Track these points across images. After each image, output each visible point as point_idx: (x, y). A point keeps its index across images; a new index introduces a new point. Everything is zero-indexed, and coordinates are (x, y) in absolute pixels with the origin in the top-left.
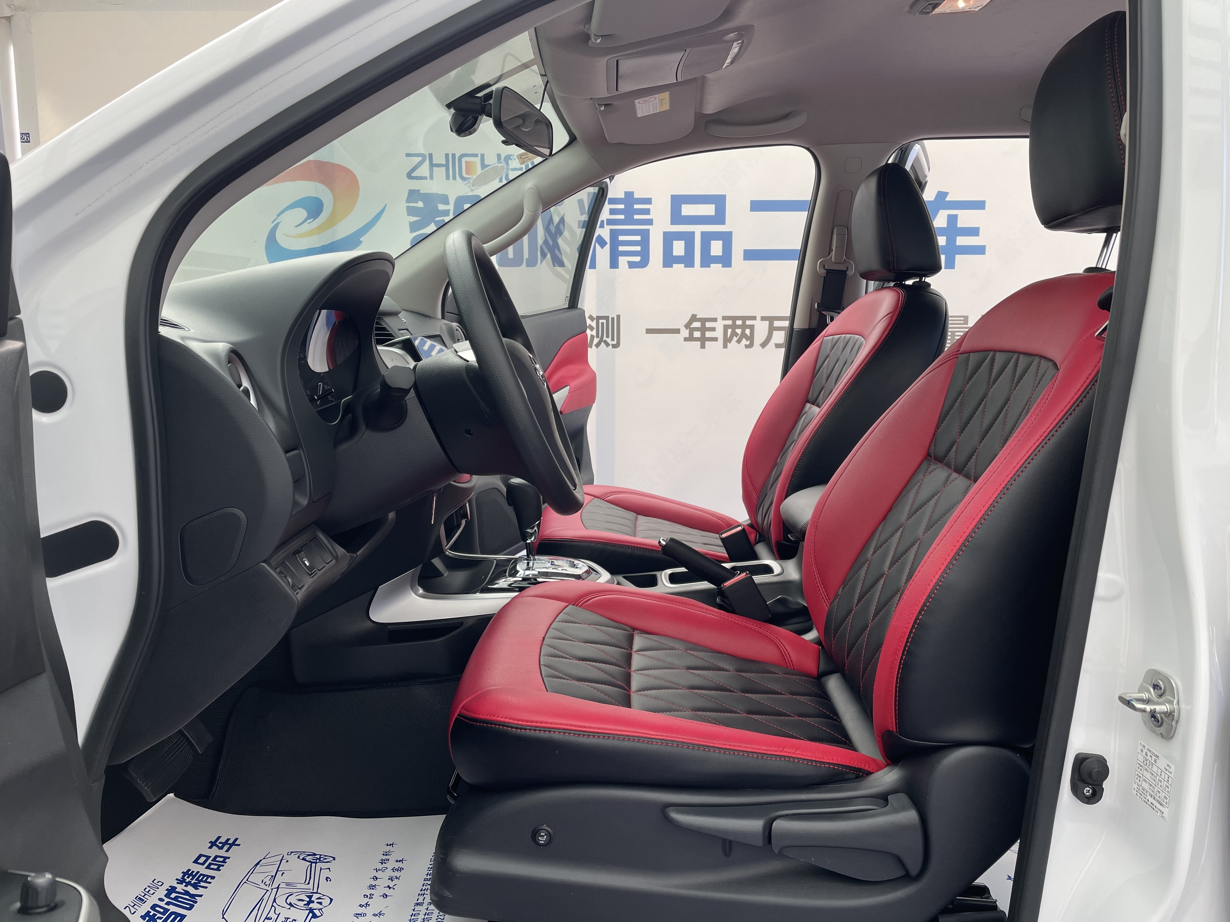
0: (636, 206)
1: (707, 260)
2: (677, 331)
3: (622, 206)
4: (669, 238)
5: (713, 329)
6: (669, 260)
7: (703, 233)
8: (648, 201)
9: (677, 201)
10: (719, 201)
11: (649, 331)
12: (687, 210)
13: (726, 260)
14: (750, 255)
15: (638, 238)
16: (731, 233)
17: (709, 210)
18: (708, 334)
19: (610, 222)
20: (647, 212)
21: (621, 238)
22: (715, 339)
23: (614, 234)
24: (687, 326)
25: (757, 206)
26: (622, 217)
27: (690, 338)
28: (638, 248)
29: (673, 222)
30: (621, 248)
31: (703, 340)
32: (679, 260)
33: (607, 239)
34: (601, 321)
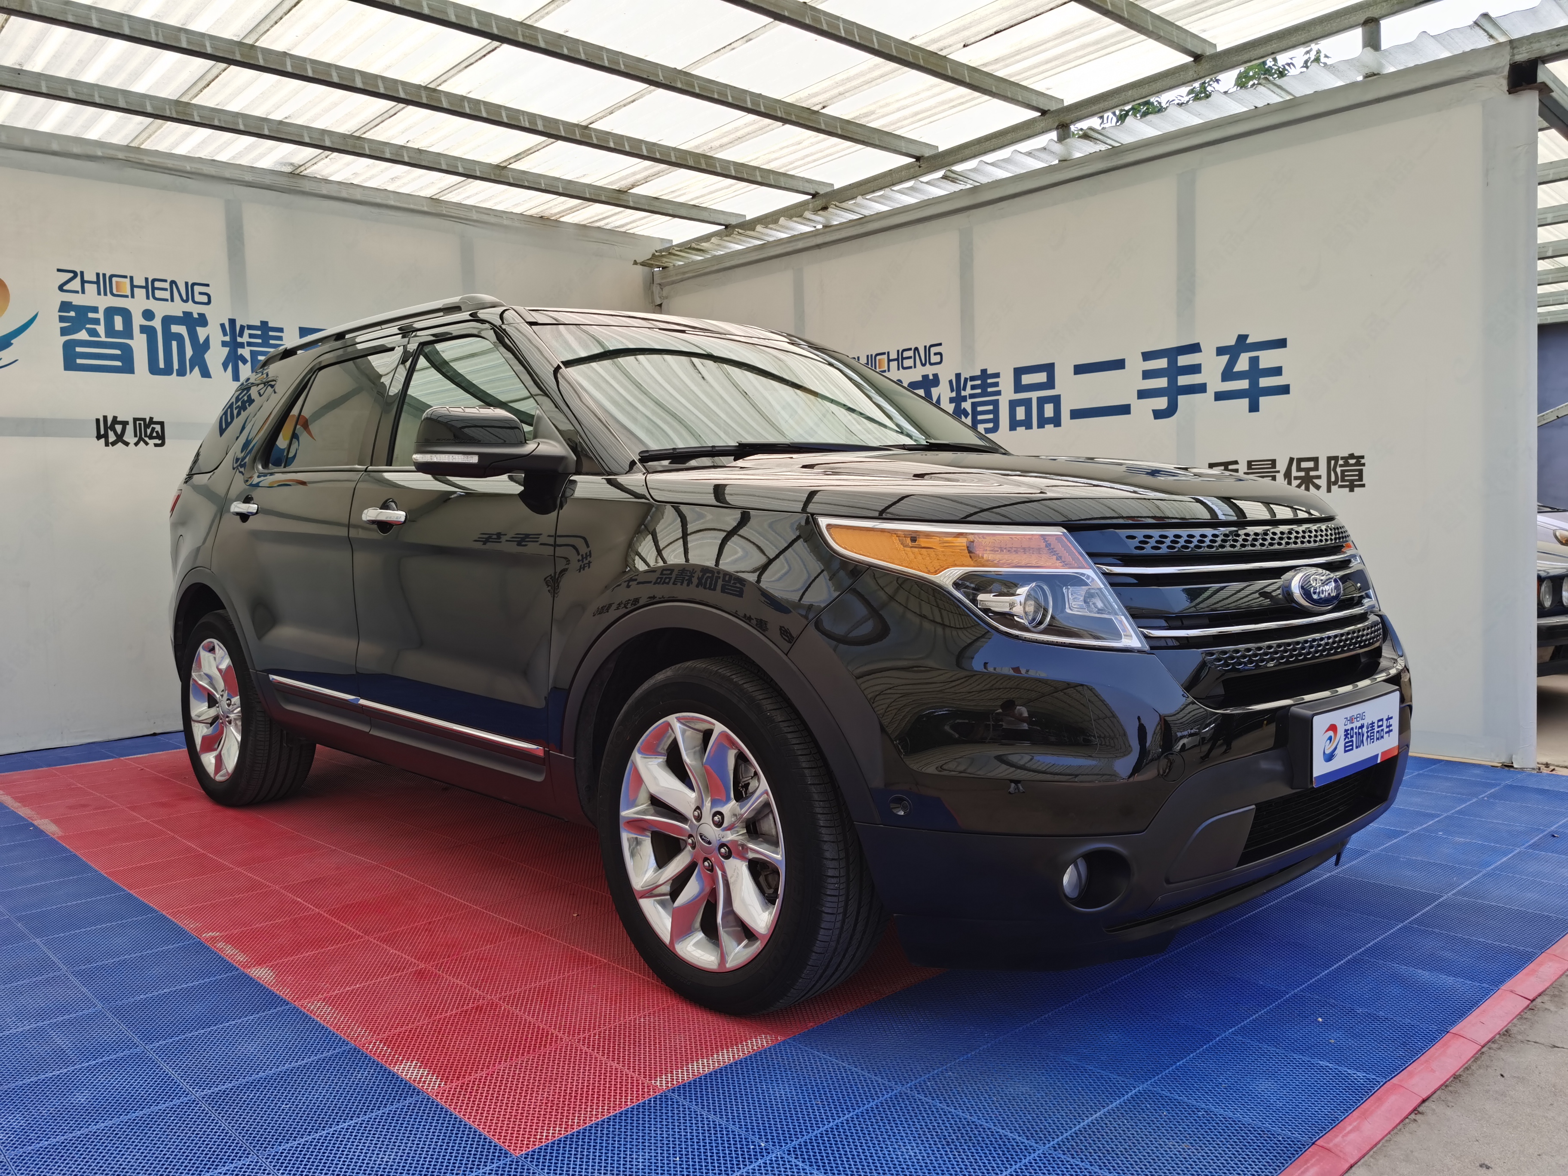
0: (989, 381)
1: (1043, 422)
3: (979, 382)
4: (1013, 405)
6: (1014, 425)
7: (1039, 399)
8: (997, 375)
9: (1019, 372)
10: (1049, 368)
12: (1027, 379)
13: (1056, 421)
14: (1077, 414)
15: (991, 407)
16: (1059, 396)
17: (1042, 377)
19: (972, 396)
20: (996, 384)
21: (980, 409)
23: (974, 406)
25: (1080, 369)
26: (979, 391)
29: (1017, 391)
30: (980, 417)
32: (1021, 423)
33: (969, 410)
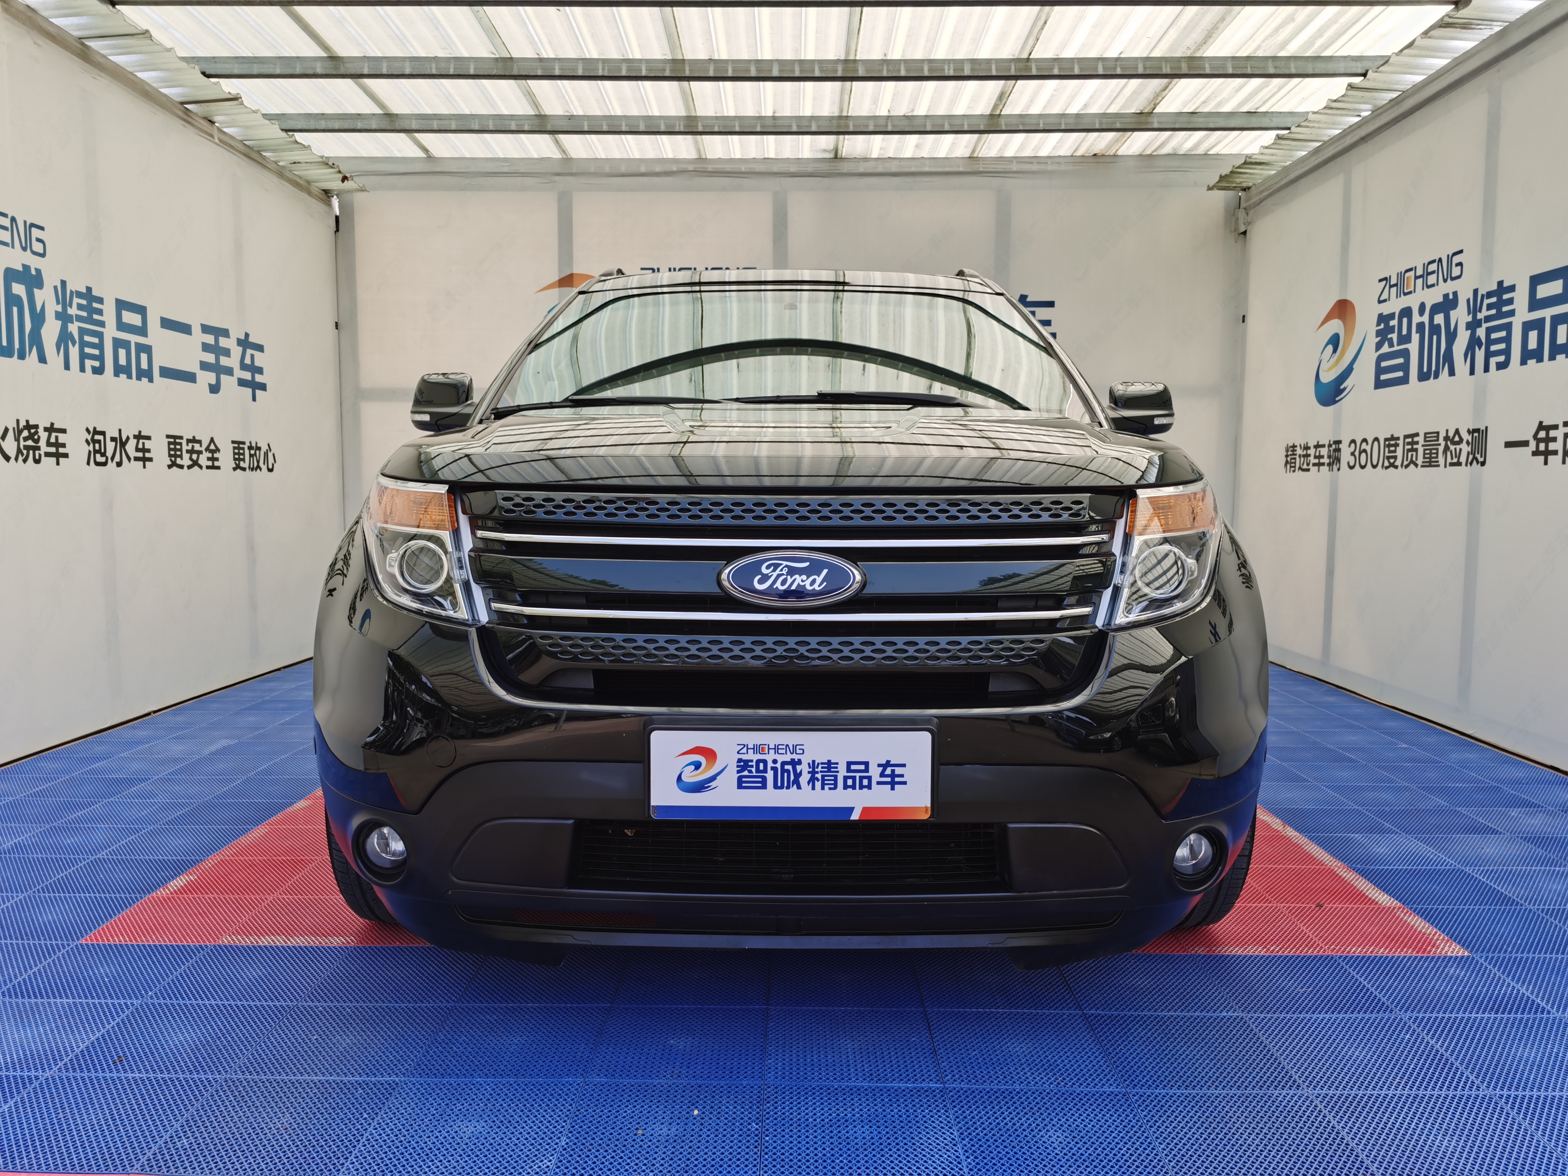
0: (1505, 297)
1: (1554, 351)
2: (1525, 444)
3: (1494, 300)
4: (1527, 328)
5: (1554, 439)
6: (1525, 356)
7: (1553, 318)
8: (1512, 289)
9: (1535, 282)
11: (1509, 445)
15: (1503, 334)
17: (1558, 287)
18: (1552, 446)
19: (1488, 319)
20: (1511, 301)
21: (1494, 336)
22: (1555, 453)
23: (1489, 331)
24: (1535, 436)
26: (1493, 312)
27: (1536, 453)
28: (1502, 346)
29: (1531, 308)
31: (1547, 453)
32: (1532, 355)
33: (1483, 340)
34: (1476, 434)
